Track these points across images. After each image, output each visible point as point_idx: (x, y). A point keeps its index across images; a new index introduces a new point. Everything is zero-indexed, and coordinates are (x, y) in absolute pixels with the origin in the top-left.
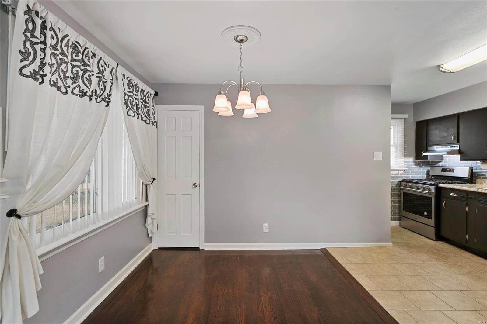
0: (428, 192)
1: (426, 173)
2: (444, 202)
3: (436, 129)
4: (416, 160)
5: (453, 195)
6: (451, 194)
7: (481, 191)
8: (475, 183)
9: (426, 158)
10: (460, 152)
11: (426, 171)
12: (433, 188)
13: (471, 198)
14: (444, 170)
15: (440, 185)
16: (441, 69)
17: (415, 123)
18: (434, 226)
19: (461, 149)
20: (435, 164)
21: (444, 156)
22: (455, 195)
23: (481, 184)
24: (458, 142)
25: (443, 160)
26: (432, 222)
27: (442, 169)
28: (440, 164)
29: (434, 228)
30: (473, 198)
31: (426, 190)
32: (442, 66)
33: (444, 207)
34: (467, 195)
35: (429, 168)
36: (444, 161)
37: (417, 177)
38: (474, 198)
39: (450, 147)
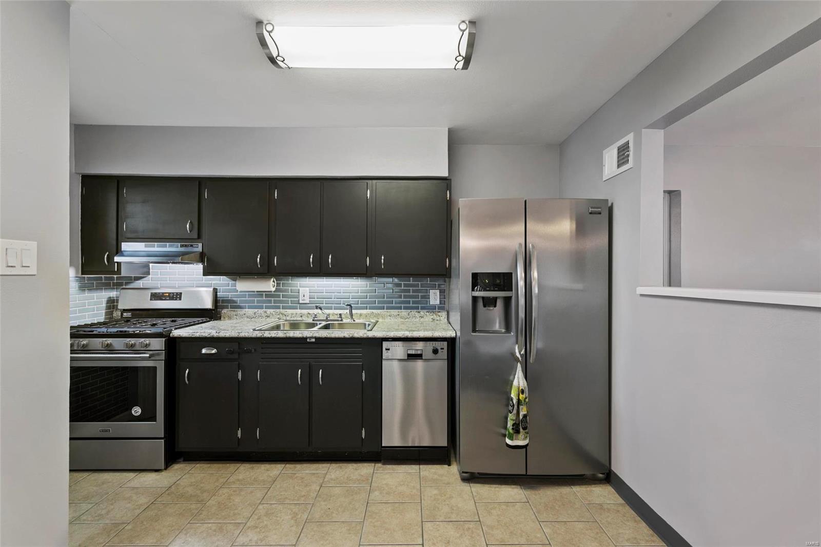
0: (148, 355)
1: (104, 305)
2: (187, 372)
3: (144, 202)
4: (82, 274)
5: (208, 352)
6: (204, 351)
7: (269, 336)
8: (219, 318)
9: (116, 270)
10: (201, 258)
11: (104, 301)
12: (158, 344)
13: (249, 352)
14: (156, 297)
15: (176, 333)
16: (266, 34)
17: (81, 178)
18: (163, 436)
19: (204, 250)
20: (127, 284)
21: (151, 265)
22: (214, 351)
23: (230, 318)
24: (199, 237)
25: (149, 274)
26: (158, 427)
27: (151, 293)
28: (140, 283)
29: (163, 441)
30: (253, 350)
31: (137, 352)
32: (269, 28)
33: (187, 382)
34: (239, 348)
35: (113, 294)
36: (150, 276)
37: (84, 317)
38: (255, 350)
39: (182, 246)
